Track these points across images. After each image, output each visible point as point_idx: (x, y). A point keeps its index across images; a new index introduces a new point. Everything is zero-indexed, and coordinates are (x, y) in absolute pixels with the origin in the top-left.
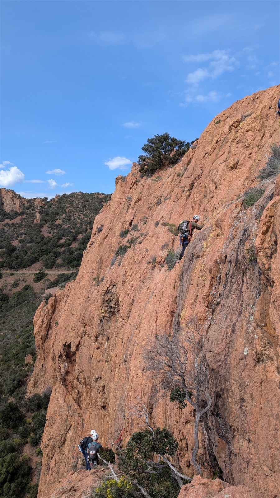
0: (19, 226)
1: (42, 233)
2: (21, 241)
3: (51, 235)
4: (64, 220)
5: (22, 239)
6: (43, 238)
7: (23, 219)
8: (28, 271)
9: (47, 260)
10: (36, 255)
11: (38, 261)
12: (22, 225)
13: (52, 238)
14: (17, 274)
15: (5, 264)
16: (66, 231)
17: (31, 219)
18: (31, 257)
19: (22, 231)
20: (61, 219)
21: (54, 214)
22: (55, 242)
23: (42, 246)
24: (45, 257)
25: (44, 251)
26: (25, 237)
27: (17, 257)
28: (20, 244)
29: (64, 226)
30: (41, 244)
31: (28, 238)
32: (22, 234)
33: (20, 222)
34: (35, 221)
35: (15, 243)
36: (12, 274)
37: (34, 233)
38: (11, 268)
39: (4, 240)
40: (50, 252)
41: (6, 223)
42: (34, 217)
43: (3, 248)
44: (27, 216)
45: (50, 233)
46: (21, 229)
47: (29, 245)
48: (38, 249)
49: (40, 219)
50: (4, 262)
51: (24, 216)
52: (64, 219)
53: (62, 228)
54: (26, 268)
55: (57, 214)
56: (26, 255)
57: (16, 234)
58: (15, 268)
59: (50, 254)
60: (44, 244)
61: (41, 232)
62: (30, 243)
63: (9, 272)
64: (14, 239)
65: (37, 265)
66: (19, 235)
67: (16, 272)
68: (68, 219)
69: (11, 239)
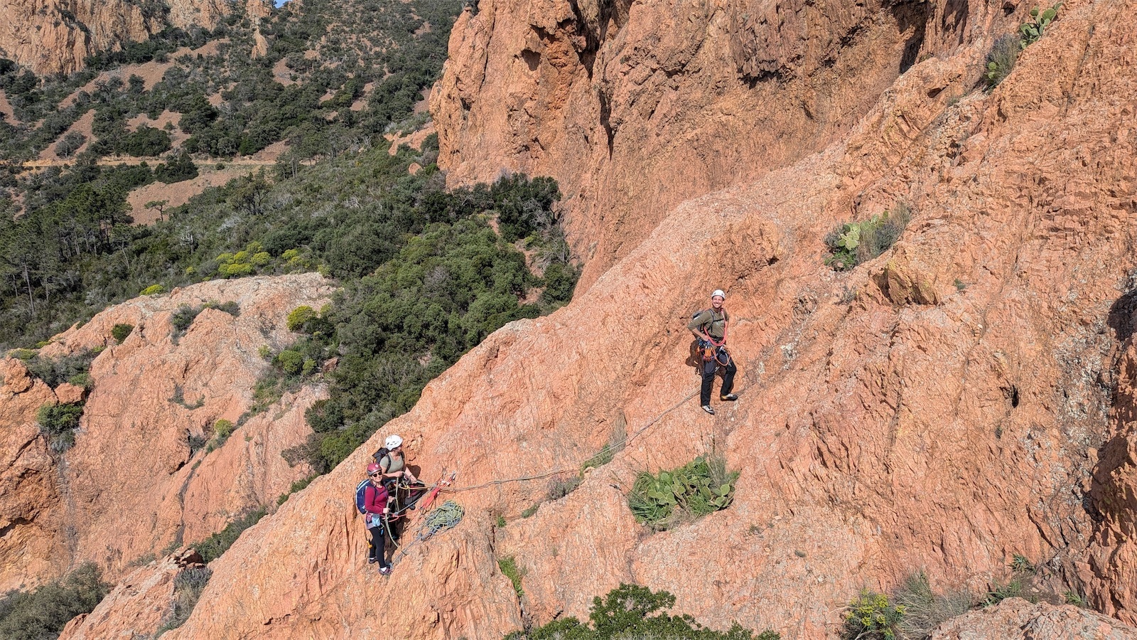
0: (216, 63)
1: (274, 79)
2: (227, 97)
3: (298, 83)
4: (325, 49)
5: (229, 90)
6: (281, 89)
7: (222, 47)
8: (257, 162)
10: (271, 125)
11: (277, 140)
12: (223, 60)
13: (302, 90)
14: (232, 166)
15: (199, 145)
16: (334, 76)
17: (244, 47)
18: (259, 130)
19: (226, 74)
20: (318, 47)
21: (298, 36)
22: (311, 98)
23: (282, 106)
24: (294, 131)
25: (288, 118)
26: (236, 87)
27: (226, 130)
28: (227, 104)
29: (327, 64)
30: (279, 101)
31: (244, 90)
32: (226, 81)
33: (218, 52)
34: (254, 51)
35: (215, 101)
36: (220, 167)
37: (255, 78)
38: (216, 154)
39: (187, 94)
40: (304, 119)
41: (183, 55)
42: (251, 42)
43: (187, 112)
44: (232, 40)
45: (294, 78)
46: (222, 70)
47: (248, 104)
48: (273, 112)
49: (265, 48)
50: (196, 141)
51: (226, 40)
52: (323, 47)
53: (322, 68)
54: (252, 154)
55: (305, 36)
56: (245, 125)
57: (213, 80)
58: (224, 154)
59: (305, 124)
60: (286, 102)
61: (273, 76)
62: (251, 99)
63: (211, 162)
64: (209, 91)
65: (278, 148)
66: (219, 82)
67: (230, 163)
68: (334, 49)
69: (202, 91)
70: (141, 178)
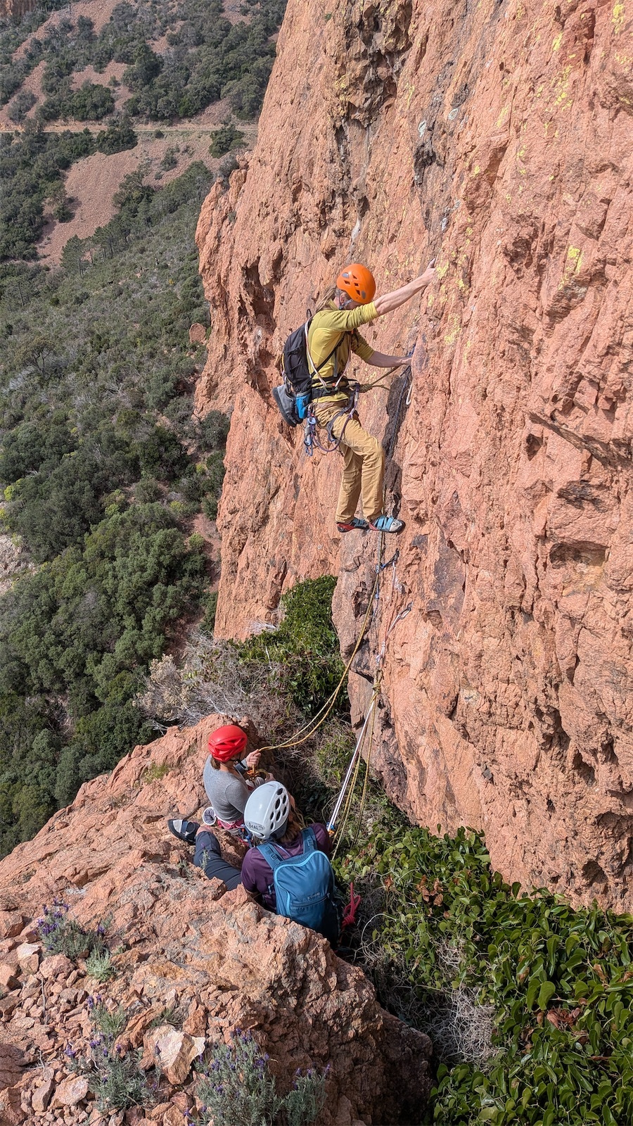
1: (222, 15)
2: (174, 41)
3: (247, 20)
5: (175, 33)
6: (227, 29)
8: (195, 126)
9: (239, 95)
10: (213, 78)
11: (219, 98)
13: (250, 29)
14: (171, 133)
15: (140, 106)
18: (199, 86)
19: (174, 10)
22: (258, 41)
23: (227, 51)
24: (233, 87)
25: (231, 69)
26: (182, 27)
27: (166, 87)
28: (172, 50)
30: (223, 47)
31: (191, 31)
32: (173, 20)
35: (160, 47)
36: (159, 135)
37: (203, 14)
38: (155, 117)
39: (133, 39)
40: (247, 70)
43: (132, 62)
45: (245, 12)
46: (171, 4)
47: (193, 50)
48: (216, 62)
50: (138, 101)
54: (191, 116)
56: (187, 79)
57: (160, 18)
58: (163, 118)
59: (247, 78)
60: (231, 48)
61: (222, 11)
62: (197, 44)
63: (151, 127)
64: (155, 34)
65: (219, 109)
66: (166, 22)
67: (169, 129)
69: (148, 35)
70: (84, 147)
